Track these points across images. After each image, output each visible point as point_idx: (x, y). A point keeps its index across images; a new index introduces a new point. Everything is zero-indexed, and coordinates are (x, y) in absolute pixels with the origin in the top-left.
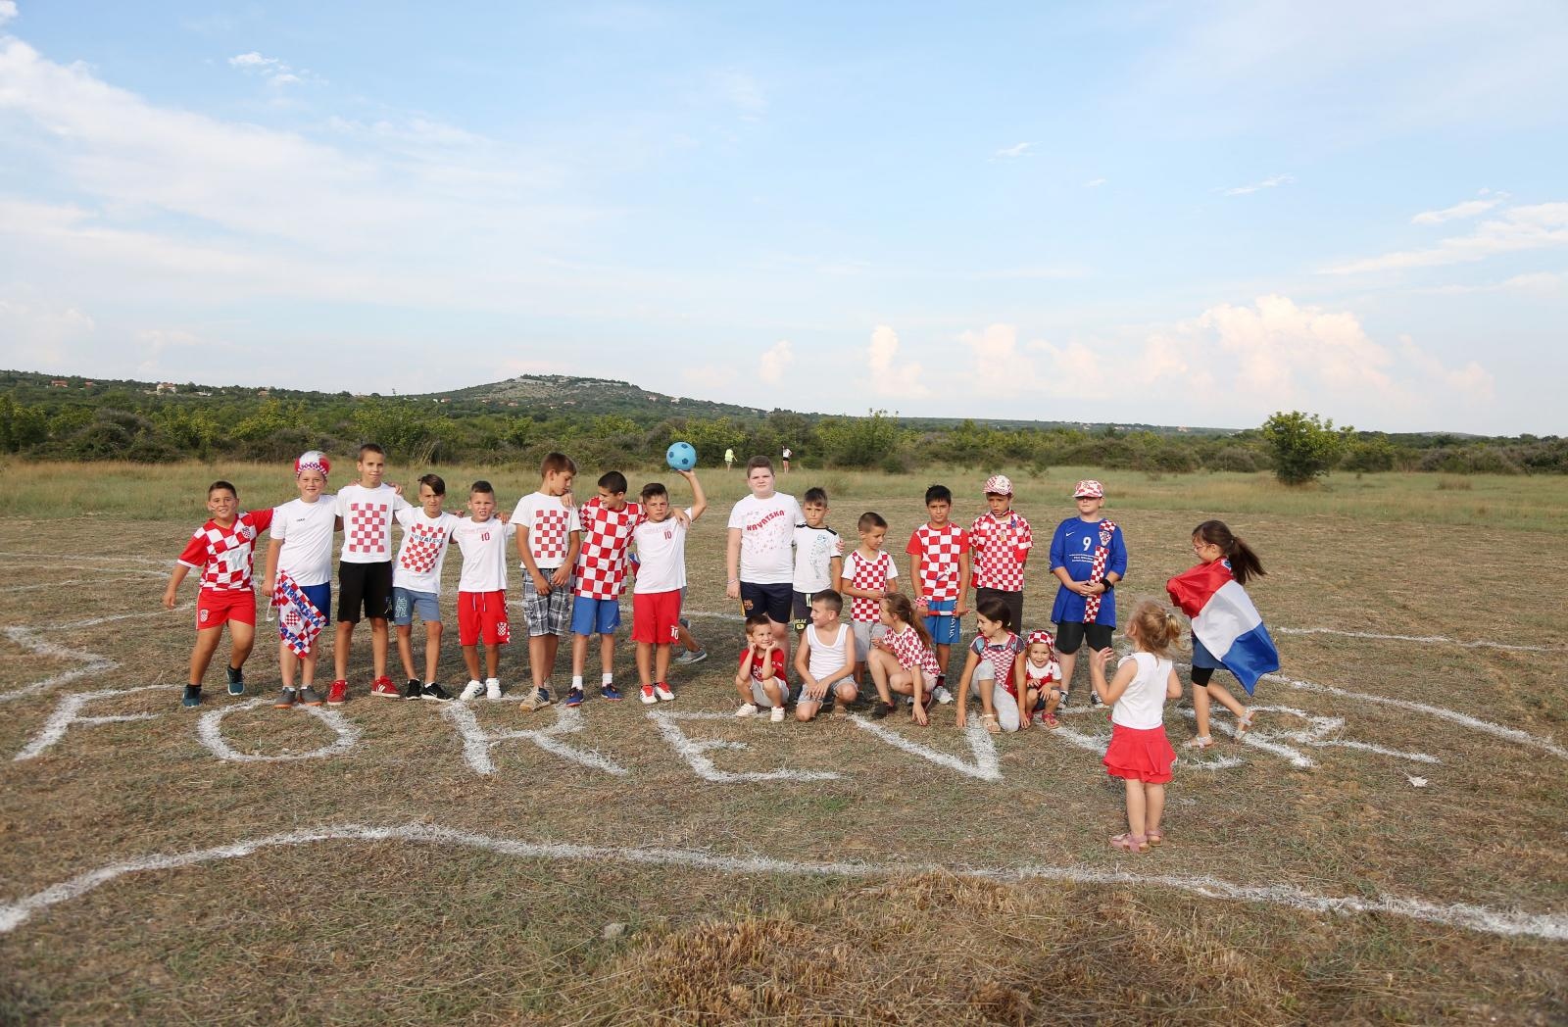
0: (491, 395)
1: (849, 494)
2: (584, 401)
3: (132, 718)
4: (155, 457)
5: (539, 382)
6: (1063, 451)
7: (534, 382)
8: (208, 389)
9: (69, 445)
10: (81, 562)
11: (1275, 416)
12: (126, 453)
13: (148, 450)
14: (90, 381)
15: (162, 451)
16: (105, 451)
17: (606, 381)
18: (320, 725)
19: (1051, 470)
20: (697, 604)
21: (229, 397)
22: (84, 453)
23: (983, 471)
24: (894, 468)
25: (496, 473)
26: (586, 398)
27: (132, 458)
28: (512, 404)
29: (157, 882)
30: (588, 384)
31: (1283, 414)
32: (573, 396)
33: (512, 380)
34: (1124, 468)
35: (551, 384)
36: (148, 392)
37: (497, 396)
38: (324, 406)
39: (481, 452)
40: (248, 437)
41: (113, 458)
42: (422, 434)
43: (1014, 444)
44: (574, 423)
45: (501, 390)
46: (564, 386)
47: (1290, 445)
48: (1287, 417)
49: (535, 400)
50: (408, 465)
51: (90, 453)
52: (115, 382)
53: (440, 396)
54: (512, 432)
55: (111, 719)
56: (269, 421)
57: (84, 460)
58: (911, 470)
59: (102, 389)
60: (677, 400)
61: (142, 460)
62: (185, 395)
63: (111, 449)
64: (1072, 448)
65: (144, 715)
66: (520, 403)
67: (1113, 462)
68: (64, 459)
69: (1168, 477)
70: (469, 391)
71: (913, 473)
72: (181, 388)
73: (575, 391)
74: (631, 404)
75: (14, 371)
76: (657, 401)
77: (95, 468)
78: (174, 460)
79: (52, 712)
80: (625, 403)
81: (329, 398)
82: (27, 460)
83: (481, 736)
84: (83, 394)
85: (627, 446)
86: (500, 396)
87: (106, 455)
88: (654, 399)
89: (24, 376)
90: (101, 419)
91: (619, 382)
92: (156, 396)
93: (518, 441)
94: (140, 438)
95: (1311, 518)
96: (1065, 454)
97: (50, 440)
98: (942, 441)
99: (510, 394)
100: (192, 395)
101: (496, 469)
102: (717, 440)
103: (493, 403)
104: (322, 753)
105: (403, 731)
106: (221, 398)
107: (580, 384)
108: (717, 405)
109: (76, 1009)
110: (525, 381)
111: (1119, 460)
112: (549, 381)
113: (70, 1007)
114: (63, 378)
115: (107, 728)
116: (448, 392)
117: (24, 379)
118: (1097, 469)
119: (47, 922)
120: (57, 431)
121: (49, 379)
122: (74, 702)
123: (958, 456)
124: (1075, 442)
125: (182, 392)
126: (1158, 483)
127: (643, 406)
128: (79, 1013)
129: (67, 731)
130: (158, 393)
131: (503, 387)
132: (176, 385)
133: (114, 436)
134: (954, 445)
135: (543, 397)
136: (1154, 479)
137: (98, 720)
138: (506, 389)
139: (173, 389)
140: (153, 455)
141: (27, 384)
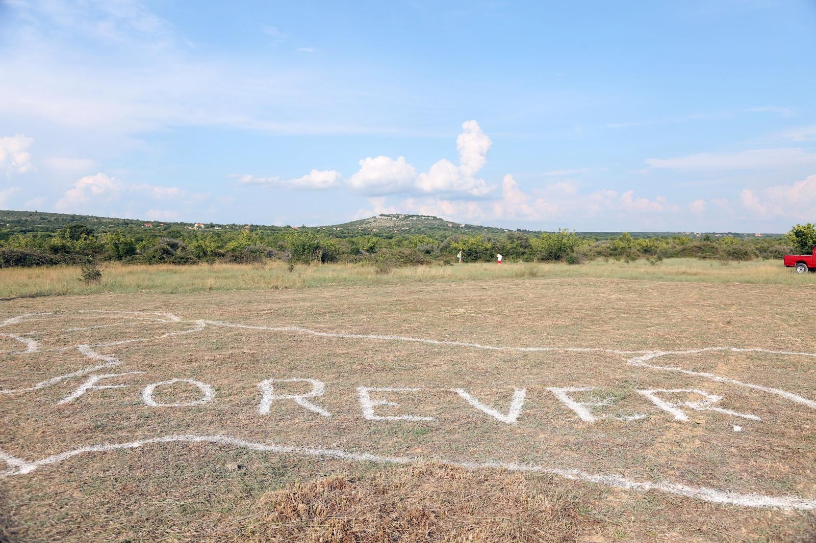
0: (363, 225)
1: (539, 276)
2: (413, 227)
3: (116, 387)
4: (185, 262)
5: (389, 218)
6: (675, 249)
7: (386, 218)
8: (219, 226)
9: (144, 256)
10: (128, 315)
11: (796, 227)
12: (171, 260)
13: (181, 258)
14: (163, 223)
15: (188, 259)
16: (161, 259)
17: (425, 216)
18: (199, 391)
19: (665, 260)
20: (415, 335)
21: (230, 230)
22: (151, 261)
23: (625, 262)
24: (572, 261)
25: (355, 268)
26: (414, 226)
27: (174, 262)
28: (374, 230)
29: (95, 456)
30: (415, 218)
31: (801, 226)
32: (407, 225)
33: (375, 217)
34: (710, 258)
35: (395, 219)
36: (190, 228)
37: (367, 226)
38: (277, 233)
39: (348, 256)
40: (233, 250)
41: (165, 262)
42: (317, 247)
43: (647, 246)
44: (407, 239)
45: (369, 222)
46: (402, 220)
47: (806, 243)
48: (803, 227)
49: (387, 227)
50: (309, 264)
51: (154, 260)
52: (174, 223)
53: (336, 227)
54: (369, 245)
55: (107, 387)
56: (244, 242)
57: (150, 264)
58: (582, 262)
59: (168, 227)
60: (463, 226)
61: (179, 263)
62: (208, 229)
63: (164, 258)
64: (681, 247)
65: (122, 386)
66: (379, 229)
67: (703, 255)
68: (141, 264)
69: (734, 263)
70: (352, 223)
71: (583, 263)
72: (207, 226)
73: (408, 222)
74: (438, 228)
75: (127, 219)
76: (453, 227)
77: (153, 268)
78: (194, 263)
79: (83, 383)
80: (435, 228)
81: (280, 229)
82: (124, 264)
83: (272, 397)
84: (159, 230)
85: (428, 252)
86: (368, 225)
87: (161, 260)
88: (451, 225)
89: (132, 222)
90: (162, 243)
91: (432, 217)
92: (194, 230)
93: (371, 250)
94: (179, 252)
95: (805, 286)
96: (676, 251)
97: (137, 254)
98: (604, 245)
99: (374, 224)
100: (211, 229)
101: (355, 265)
102: (476, 247)
103: (364, 230)
104: (194, 403)
105: (235, 395)
106: (226, 230)
107: (411, 218)
108: (485, 228)
109: (37, 505)
110: (381, 217)
111: (707, 254)
112: (393, 217)
113: (36, 504)
114: (150, 222)
115: (103, 391)
116: (341, 224)
117: (132, 223)
118: (694, 259)
119: (42, 471)
120: (141, 249)
121: (143, 223)
122: (94, 379)
123: (612, 254)
124: (683, 244)
125: (207, 227)
126: (728, 267)
127: (445, 230)
128: (38, 506)
129: (85, 392)
130: (195, 228)
131: (370, 221)
132: (204, 224)
133: (166, 252)
134: (611, 247)
135: (391, 225)
136: (725, 265)
137: (101, 387)
138: (371, 222)
139: (203, 226)
140: (184, 261)
141: (133, 226)
